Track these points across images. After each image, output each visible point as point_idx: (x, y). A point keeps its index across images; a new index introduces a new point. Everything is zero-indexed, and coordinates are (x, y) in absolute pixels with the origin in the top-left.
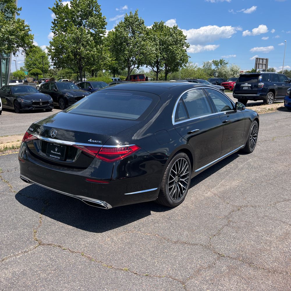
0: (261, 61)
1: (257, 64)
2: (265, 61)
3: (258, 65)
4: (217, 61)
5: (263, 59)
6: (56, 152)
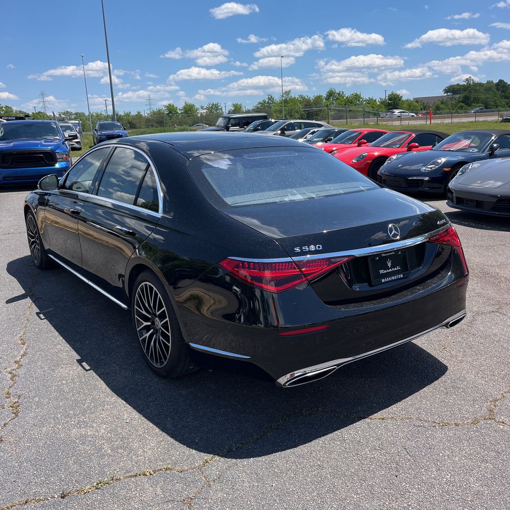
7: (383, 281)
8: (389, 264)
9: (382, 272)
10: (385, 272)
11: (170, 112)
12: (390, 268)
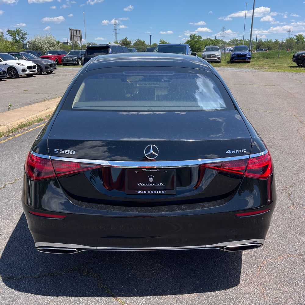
0: (75, 32)
1: (71, 35)
2: (78, 32)
3: (73, 37)
4: (13, 31)
5: (76, 31)
6: (153, 183)
7: (139, 192)
8: (151, 180)
9: (140, 184)
10: (144, 185)
11: (298, 40)
12: (151, 183)
